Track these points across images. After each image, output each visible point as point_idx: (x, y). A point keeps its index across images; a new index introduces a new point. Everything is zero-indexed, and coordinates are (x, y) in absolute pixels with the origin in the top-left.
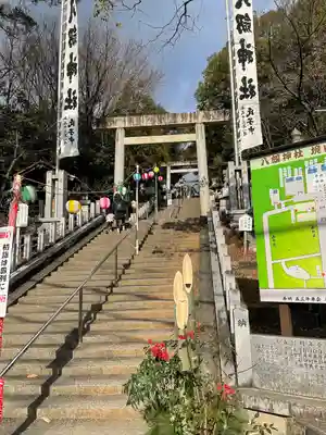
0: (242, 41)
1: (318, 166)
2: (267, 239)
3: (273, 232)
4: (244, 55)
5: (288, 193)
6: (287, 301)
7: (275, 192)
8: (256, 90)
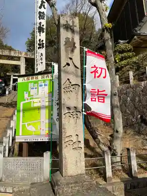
0: (40, 23)
1: (43, 84)
2: (21, 114)
3: (24, 110)
4: (41, 29)
5: (31, 94)
6: (26, 141)
7: (27, 93)
8: (44, 45)
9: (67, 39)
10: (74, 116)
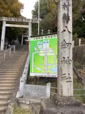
1: (46, 42)
5: (39, 48)
6: (36, 76)
7: (36, 47)
9: (64, 14)
10: (67, 63)
